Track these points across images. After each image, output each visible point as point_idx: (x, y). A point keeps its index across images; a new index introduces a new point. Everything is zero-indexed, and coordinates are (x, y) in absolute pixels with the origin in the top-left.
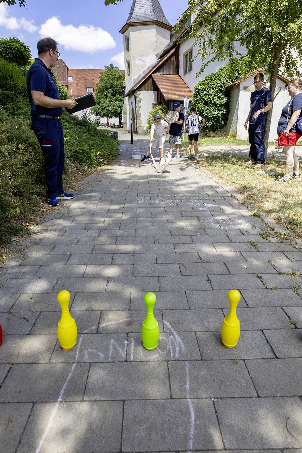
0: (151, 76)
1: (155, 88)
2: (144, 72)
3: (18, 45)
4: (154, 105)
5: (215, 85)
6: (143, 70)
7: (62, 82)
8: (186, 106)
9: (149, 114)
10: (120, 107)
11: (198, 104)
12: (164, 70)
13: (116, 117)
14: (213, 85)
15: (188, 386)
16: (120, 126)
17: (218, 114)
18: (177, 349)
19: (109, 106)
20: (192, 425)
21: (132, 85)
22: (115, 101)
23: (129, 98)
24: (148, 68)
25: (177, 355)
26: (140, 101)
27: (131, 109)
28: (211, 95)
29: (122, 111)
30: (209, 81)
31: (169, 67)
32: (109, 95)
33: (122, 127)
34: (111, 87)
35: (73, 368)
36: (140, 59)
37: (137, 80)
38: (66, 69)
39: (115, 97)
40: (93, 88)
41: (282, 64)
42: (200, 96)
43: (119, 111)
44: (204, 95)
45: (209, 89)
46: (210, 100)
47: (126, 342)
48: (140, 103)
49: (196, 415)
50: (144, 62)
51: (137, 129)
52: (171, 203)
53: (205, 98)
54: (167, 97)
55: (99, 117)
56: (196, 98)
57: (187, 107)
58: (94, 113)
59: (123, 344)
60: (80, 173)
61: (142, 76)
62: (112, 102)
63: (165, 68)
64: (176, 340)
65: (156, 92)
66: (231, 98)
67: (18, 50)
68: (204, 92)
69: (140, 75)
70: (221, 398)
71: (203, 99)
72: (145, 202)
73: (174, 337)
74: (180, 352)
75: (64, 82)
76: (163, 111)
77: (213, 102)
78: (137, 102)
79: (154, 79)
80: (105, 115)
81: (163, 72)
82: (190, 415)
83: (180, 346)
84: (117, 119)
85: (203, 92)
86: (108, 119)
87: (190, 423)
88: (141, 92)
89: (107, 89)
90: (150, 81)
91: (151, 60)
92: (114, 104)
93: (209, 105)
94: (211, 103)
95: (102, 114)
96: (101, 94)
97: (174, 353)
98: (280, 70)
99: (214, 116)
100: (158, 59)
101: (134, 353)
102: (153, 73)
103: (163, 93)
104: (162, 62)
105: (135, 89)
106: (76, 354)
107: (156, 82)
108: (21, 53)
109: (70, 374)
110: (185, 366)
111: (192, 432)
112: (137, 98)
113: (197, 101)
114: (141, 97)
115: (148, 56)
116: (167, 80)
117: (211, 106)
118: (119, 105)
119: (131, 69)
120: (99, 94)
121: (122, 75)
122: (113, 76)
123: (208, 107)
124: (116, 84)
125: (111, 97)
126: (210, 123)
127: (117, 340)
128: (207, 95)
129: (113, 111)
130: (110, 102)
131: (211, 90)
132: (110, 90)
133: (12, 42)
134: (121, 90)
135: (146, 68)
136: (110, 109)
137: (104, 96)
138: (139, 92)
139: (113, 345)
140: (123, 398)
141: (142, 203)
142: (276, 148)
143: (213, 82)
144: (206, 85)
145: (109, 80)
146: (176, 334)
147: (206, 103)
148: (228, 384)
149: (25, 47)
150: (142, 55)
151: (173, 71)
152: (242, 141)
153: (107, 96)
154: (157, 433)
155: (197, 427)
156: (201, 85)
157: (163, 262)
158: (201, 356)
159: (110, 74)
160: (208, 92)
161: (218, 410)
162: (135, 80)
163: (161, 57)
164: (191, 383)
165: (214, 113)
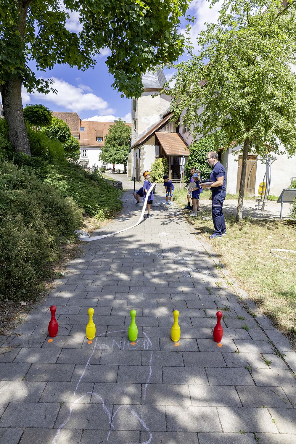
0: (154, 134)
1: (157, 143)
2: (148, 128)
3: (42, 110)
4: (156, 158)
5: (208, 148)
6: (148, 127)
7: (75, 132)
8: (182, 164)
9: (151, 166)
10: (126, 155)
11: (192, 162)
12: (165, 129)
13: (122, 163)
14: (206, 147)
15: (151, 361)
16: (125, 172)
17: (210, 171)
18: (148, 345)
19: (115, 154)
20: (150, 375)
21: (138, 139)
22: (121, 150)
23: (134, 150)
24: (152, 126)
25: (147, 348)
26: (144, 154)
27: (136, 159)
28: (204, 155)
29: (127, 159)
30: (202, 144)
31: (171, 126)
32: (116, 145)
33: (126, 173)
34: (119, 138)
35: (93, 351)
36: (145, 118)
37: (142, 135)
38: (80, 121)
39: (121, 147)
40: (103, 138)
41: (253, 145)
42: (195, 156)
43: (124, 159)
44: (199, 155)
45: (202, 151)
46: (203, 160)
47: (121, 341)
48: (144, 155)
49: (152, 372)
50: (149, 120)
51: (140, 177)
52: (159, 256)
53: (199, 158)
54: (168, 152)
55: (106, 163)
56: (192, 157)
57: (184, 165)
58: (101, 160)
59: (120, 342)
60: (91, 225)
61: (147, 132)
62: (119, 151)
63: (167, 127)
64: (148, 341)
65: (158, 147)
66: (221, 158)
67: (43, 114)
68: (199, 153)
69: (145, 131)
70: (166, 366)
71: (197, 158)
72: (140, 254)
73: (147, 340)
74: (149, 347)
75: (76, 132)
76: (164, 163)
77: (206, 161)
78: (141, 154)
79: (157, 136)
80: (111, 162)
81: (165, 130)
82: (150, 372)
83: (150, 344)
84: (123, 165)
85: (197, 153)
86: (114, 165)
87: (149, 374)
88: (145, 146)
89: (115, 140)
90: (154, 137)
91: (156, 119)
92: (121, 153)
93: (202, 164)
94: (204, 162)
95: (109, 161)
96: (109, 144)
97: (146, 347)
98: (252, 150)
99: (207, 173)
100: (161, 119)
101: (125, 347)
102: (156, 131)
103: (165, 149)
104: (164, 122)
105: (140, 143)
106: (95, 345)
107: (159, 138)
108: (45, 116)
109: (92, 354)
110: (151, 353)
111: (149, 377)
112: (142, 152)
113: (192, 160)
114: (145, 150)
115: (152, 116)
116: (169, 137)
117: (204, 165)
118: (125, 154)
119: (137, 126)
120: (108, 144)
121: (129, 128)
122: (121, 129)
123: (201, 165)
124: (123, 136)
125: (118, 147)
126: (204, 179)
127: (116, 340)
128: (201, 155)
129: (119, 158)
130: (117, 151)
131: (204, 152)
132: (117, 141)
133: (37, 108)
134: (127, 141)
135: (150, 125)
136: (117, 156)
137: (112, 146)
138: (143, 146)
139: (114, 342)
140: (118, 364)
141: (138, 255)
142: (256, 206)
143: (206, 145)
144: (200, 147)
145: (117, 132)
146: (148, 339)
147: (200, 162)
148: (170, 361)
149: (48, 111)
150: (147, 115)
151: (174, 130)
152: (231, 195)
153: (114, 146)
154: (133, 377)
155: (152, 376)
156: (196, 147)
157: (147, 299)
158: (160, 349)
159: (118, 127)
160: (202, 153)
161: (163, 371)
162: (141, 135)
163: (164, 117)
164: (152, 360)
165: (206, 170)
